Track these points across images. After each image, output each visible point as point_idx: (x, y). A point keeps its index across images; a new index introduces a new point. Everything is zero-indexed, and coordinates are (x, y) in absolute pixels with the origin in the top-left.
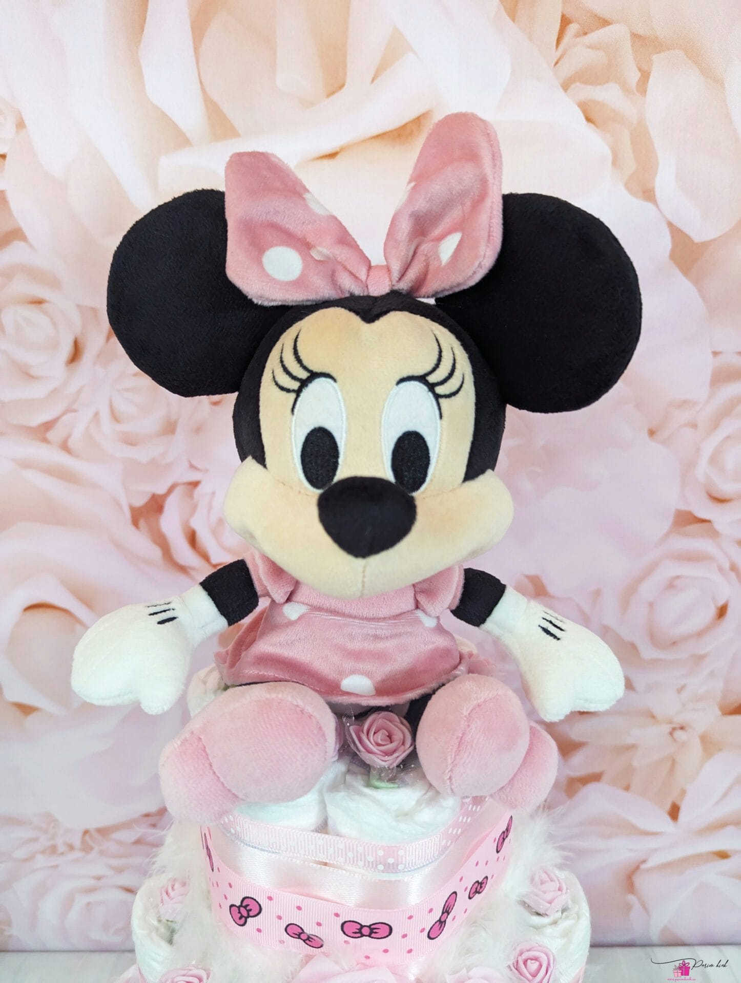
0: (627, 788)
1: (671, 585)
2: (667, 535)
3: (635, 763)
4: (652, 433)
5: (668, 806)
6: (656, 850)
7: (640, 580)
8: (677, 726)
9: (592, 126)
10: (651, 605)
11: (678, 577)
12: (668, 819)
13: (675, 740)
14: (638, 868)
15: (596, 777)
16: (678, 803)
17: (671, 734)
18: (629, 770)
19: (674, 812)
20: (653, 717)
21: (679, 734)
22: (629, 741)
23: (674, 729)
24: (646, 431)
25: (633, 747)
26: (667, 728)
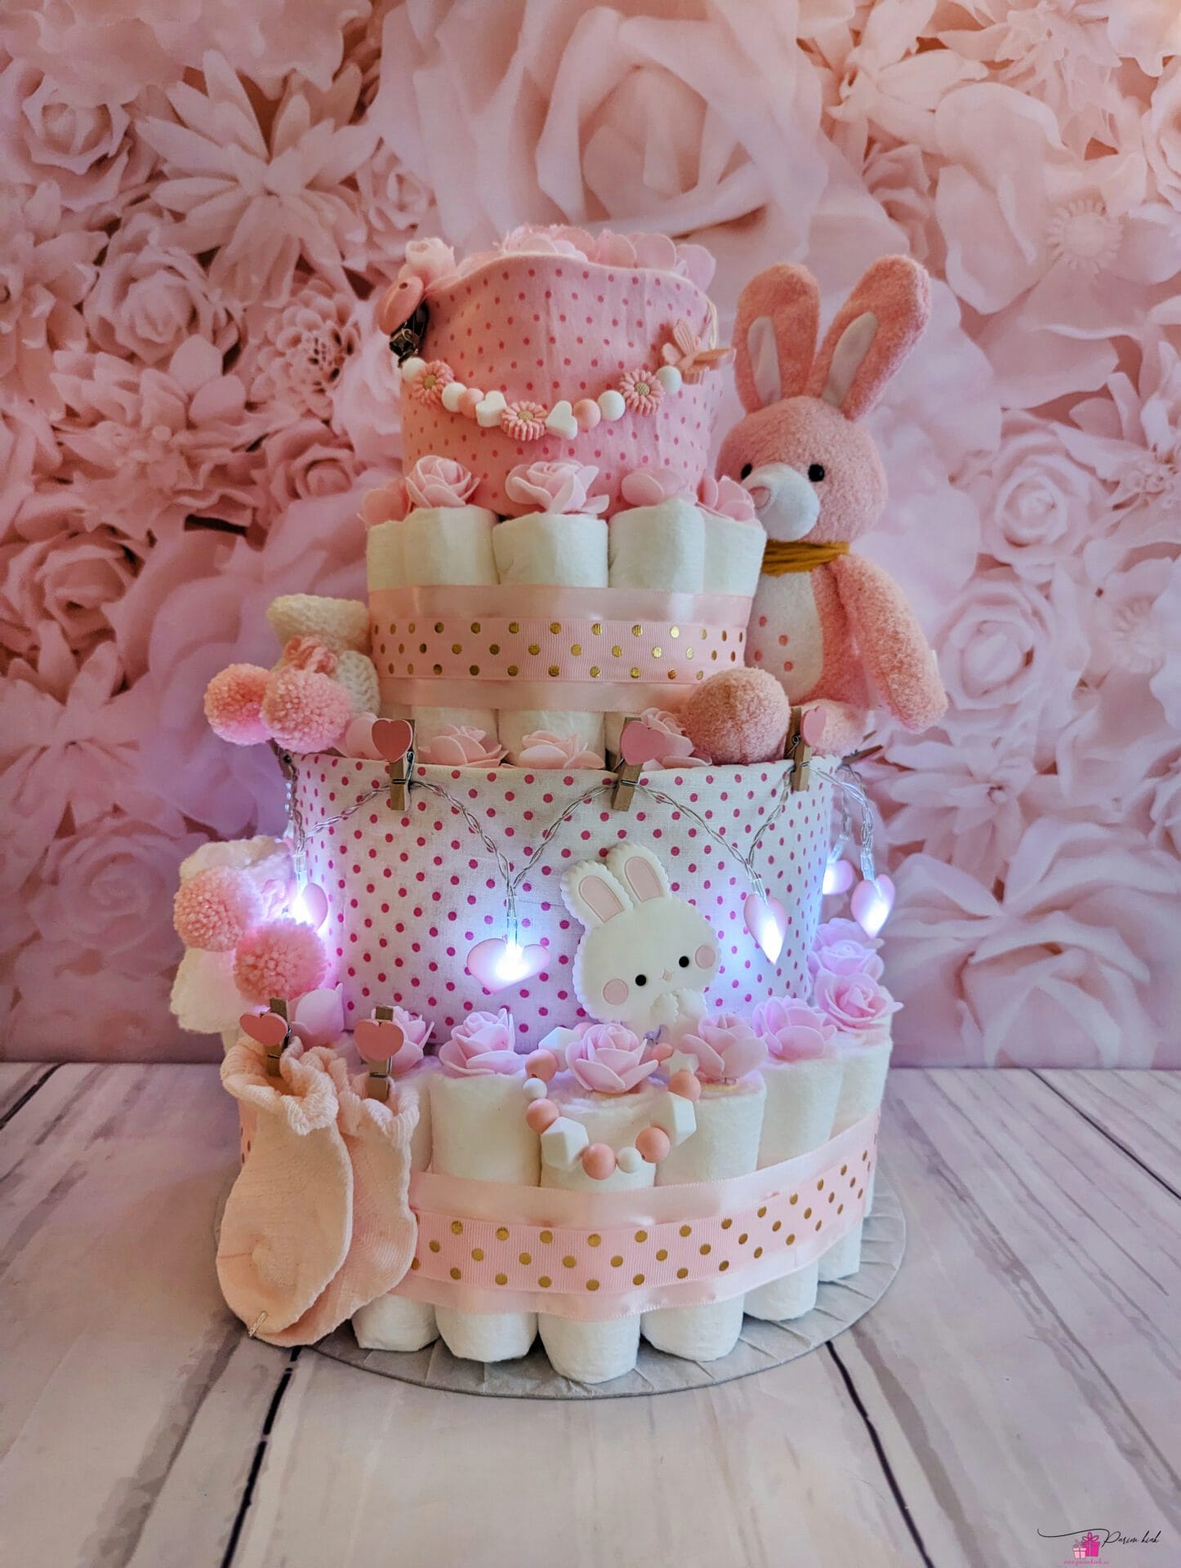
0: (949, 861)
1: (979, 630)
2: (971, 579)
3: (956, 830)
4: (953, 479)
5: (992, 885)
6: (983, 939)
7: (950, 627)
8: (994, 785)
9: (893, 221)
10: (962, 652)
11: (985, 622)
12: (993, 899)
13: (992, 801)
14: (966, 963)
15: (916, 847)
16: (1002, 880)
17: (989, 794)
18: (950, 839)
19: (999, 891)
20: (971, 774)
21: (997, 794)
22: (950, 803)
23: (992, 789)
24: (947, 477)
25: (953, 809)
26: (985, 788)
